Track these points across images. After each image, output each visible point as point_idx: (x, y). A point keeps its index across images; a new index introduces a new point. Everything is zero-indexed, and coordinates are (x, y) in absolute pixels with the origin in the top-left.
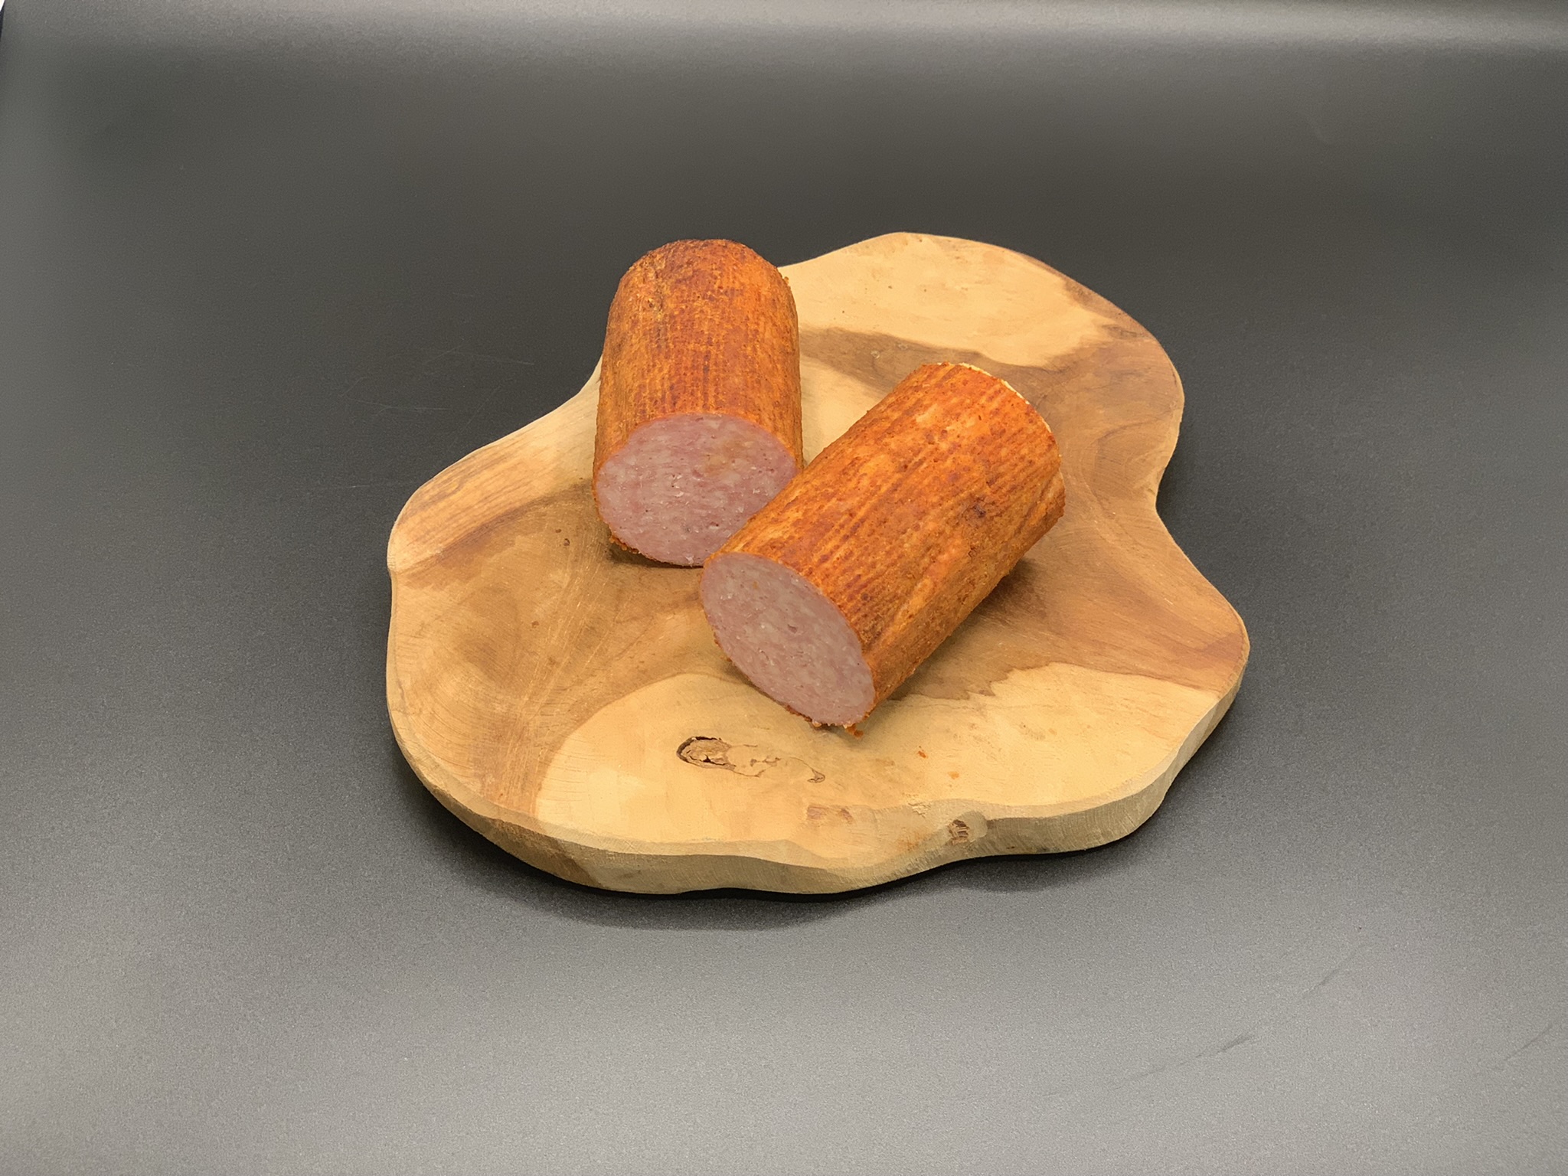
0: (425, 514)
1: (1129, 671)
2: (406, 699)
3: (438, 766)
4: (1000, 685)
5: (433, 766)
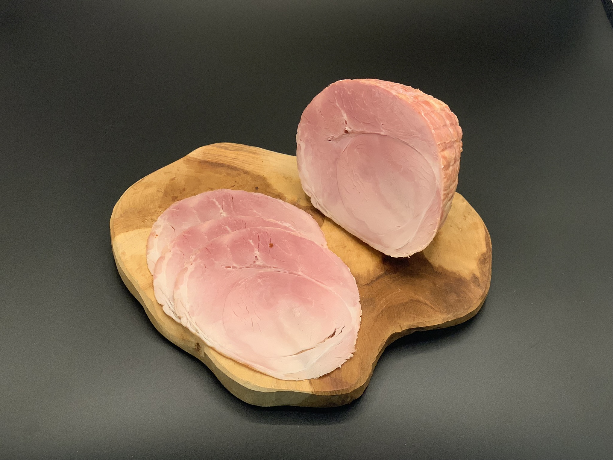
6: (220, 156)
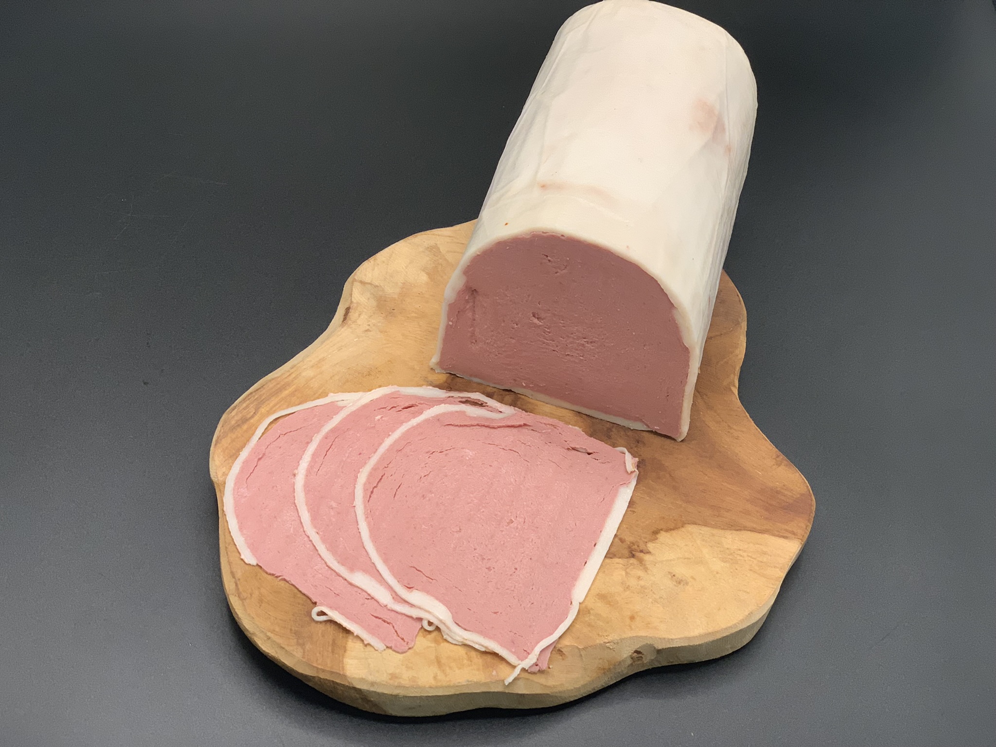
0: (234, 436)
1: (739, 528)
2: (239, 587)
3: (269, 638)
4: (653, 544)
5: (266, 639)
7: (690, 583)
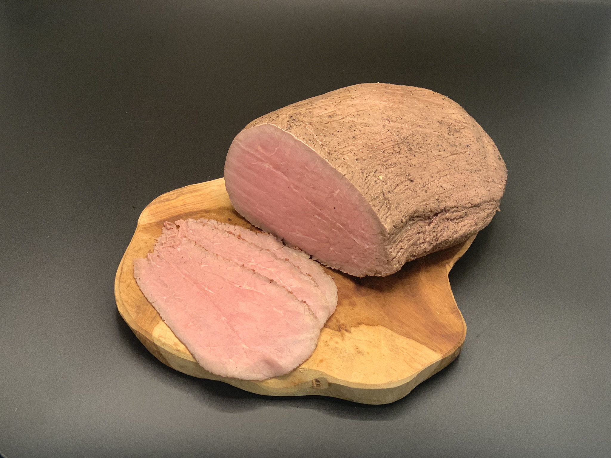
2: (122, 275)
5: (122, 304)
6: (169, 210)
7: (364, 356)
